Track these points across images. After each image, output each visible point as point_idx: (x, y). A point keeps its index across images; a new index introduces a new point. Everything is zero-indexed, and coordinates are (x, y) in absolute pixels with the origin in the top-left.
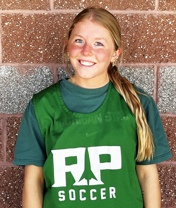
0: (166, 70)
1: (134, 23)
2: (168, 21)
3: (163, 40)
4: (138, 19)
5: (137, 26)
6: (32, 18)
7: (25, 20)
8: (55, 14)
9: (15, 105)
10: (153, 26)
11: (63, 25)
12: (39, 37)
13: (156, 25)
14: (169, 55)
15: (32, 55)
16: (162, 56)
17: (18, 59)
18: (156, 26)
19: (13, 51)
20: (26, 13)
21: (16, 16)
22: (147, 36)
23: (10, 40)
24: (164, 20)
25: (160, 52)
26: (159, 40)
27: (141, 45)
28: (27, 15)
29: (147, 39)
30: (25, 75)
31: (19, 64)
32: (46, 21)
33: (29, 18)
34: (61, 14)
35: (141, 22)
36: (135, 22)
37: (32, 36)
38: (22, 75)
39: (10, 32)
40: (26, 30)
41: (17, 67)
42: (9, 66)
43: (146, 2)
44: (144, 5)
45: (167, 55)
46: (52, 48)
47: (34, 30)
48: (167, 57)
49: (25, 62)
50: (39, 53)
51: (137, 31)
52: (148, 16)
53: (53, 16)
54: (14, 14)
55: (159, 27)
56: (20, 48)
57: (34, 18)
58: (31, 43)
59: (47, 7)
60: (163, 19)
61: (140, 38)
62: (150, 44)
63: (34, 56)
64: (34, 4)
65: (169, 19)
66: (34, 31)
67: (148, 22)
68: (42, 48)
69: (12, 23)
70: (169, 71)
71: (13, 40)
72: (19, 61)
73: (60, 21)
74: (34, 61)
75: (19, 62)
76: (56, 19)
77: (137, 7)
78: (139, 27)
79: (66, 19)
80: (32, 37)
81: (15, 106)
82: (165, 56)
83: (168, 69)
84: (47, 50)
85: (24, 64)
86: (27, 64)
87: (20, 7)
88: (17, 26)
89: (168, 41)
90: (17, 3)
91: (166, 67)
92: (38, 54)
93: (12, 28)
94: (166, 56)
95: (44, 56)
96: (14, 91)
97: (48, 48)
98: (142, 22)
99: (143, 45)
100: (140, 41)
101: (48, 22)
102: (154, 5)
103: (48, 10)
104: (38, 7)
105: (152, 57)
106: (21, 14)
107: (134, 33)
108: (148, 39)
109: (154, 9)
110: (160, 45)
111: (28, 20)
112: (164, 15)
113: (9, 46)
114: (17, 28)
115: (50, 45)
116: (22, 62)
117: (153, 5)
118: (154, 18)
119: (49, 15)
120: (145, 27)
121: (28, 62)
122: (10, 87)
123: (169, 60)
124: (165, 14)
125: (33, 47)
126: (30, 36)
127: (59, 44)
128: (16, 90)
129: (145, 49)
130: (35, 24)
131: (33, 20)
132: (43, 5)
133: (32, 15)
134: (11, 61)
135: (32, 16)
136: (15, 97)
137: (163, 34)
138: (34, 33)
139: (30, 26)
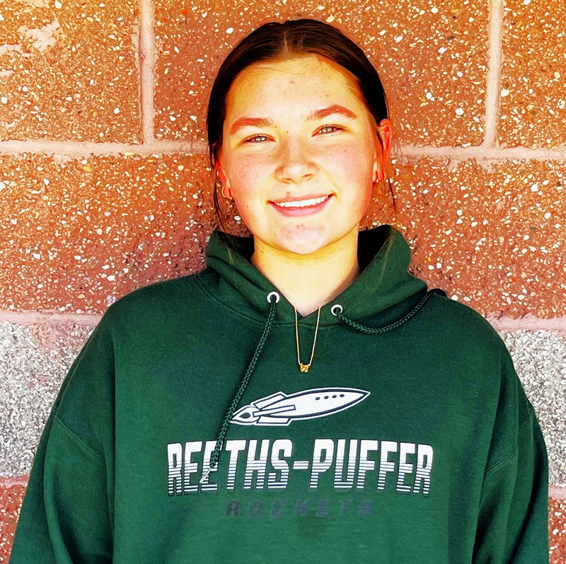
0: (518, 341)
1: (413, 188)
2: (526, 181)
3: (511, 244)
4: (427, 173)
5: (424, 196)
6: (84, 168)
7: (59, 174)
8: (157, 156)
9: (24, 448)
10: (479, 198)
11: (183, 191)
12: (104, 229)
13: (489, 194)
14: (529, 293)
15: (81, 288)
16: (507, 295)
17: (36, 300)
18: (486, 199)
19: (19, 273)
20: (63, 151)
21: (31, 160)
22: (457, 229)
23: (10, 239)
24: (514, 179)
25: (501, 282)
26: (498, 243)
27: (438, 259)
28: (66, 157)
29: (456, 239)
30: (56, 353)
31: (38, 315)
32: (129, 178)
33: (72, 169)
34: (177, 155)
35: (440, 183)
36: (420, 184)
37: (81, 226)
38: (48, 352)
39: (10, 211)
40: (64, 208)
41: (32, 327)
42: (7, 322)
43: (454, 120)
44: (448, 130)
45: (524, 294)
46: (146, 266)
47: (87, 206)
48: (523, 301)
49: (57, 309)
50: (105, 282)
51: (424, 213)
52: (460, 166)
53: (150, 161)
54: (25, 155)
55: (496, 202)
56: (42, 264)
57: (91, 166)
58: (78, 248)
59: (131, 132)
60: (509, 176)
61: (434, 238)
62: (469, 257)
63: (86, 289)
64: (91, 124)
65: (530, 176)
66: (89, 210)
67: (461, 186)
68: (113, 267)
69: (19, 185)
70: (528, 346)
71: (22, 240)
72: (40, 305)
73: (174, 177)
74: (87, 308)
75: (38, 310)
76: (162, 172)
77: (426, 134)
78: (431, 200)
79: (193, 172)
80: (82, 230)
81: (22, 450)
82: (515, 295)
83: (525, 340)
84: (129, 273)
85: (56, 317)
86: (66, 317)
87: (45, 133)
88: (34, 195)
89: (527, 248)
90: (34, 118)
91: (518, 332)
92: (101, 285)
93: (18, 199)
94: (521, 297)
95: (118, 290)
96: (22, 402)
97: (134, 265)
98: (442, 185)
99: (444, 258)
100: (432, 246)
101: (135, 182)
102: (480, 129)
103: (135, 142)
104: (104, 133)
105: (472, 299)
106: (49, 156)
107: (413, 219)
108: (459, 241)
109: (483, 141)
110: (500, 260)
111: (69, 176)
112: (516, 162)
113: (8, 256)
114: (36, 199)
115: (141, 255)
116: (47, 311)
117: (477, 128)
118: (481, 172)
119: (138, 159)
120: (452, 201)
121: (66, 311)
122: (8, 390)
123: (529, 308)
124: (518, 161)
125: (86, 260)
126: (74, 225)
127: (168, 254)
128: (26, 400)
129: (450, 272)
130: (92, 188)
131: (86, 175)
132: (119, 125)
133: (83, 158)
134: (12, 307)
135: (84, 162)
136: (24, 423)
137: (511, 224)
138: (88, 218)
139: (75, 192)
